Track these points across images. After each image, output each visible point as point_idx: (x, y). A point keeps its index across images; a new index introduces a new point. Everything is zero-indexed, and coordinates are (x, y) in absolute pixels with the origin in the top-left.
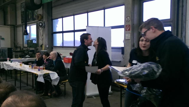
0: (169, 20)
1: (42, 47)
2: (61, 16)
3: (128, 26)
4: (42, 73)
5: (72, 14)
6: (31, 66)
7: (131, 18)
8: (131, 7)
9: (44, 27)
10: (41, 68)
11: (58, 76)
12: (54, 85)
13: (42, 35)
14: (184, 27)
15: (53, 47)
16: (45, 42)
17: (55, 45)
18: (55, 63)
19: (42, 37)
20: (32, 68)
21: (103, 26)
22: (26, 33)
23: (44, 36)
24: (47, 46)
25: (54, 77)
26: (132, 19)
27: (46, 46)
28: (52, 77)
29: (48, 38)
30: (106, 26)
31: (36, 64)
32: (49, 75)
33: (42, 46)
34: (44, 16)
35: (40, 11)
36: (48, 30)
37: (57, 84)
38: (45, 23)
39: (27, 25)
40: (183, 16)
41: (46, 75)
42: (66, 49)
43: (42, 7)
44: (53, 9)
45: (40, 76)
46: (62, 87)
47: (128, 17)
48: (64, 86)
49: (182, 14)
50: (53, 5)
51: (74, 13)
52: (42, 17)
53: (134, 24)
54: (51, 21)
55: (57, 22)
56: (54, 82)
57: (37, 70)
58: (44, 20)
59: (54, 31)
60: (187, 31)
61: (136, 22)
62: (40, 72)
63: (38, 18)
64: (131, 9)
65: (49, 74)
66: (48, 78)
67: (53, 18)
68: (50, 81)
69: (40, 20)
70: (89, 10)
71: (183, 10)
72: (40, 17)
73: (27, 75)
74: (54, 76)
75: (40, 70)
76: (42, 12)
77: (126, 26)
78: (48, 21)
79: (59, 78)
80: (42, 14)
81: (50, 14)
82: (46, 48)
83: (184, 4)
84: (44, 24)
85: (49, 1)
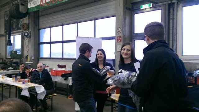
1: (27, 59)
2: (48, 26)
3: (119, 38)
4: (27, 87)
5: (61, 24)
6: (14, 79)
7: (123, 29)
8: (122, 19)
9: (30, 37)
10: (26, 81)
11: (45, 89)
12: (40, 99)
13: (27, 46)
14: (175, 39)
15: (39, 58)
16: (31, 53)
17: (41, 56)
18: (41, 75)
19: (27, 47)
20: (16, 81)
21: (94, 37)
22: (9, 43)
23: (30, 46)
24: (33, 58)
25: (40, 91)
26: (123, 31)
27: (31, 57)
28: (38, 91)
29: (34, 49)
30: (96, 37)
31: (20, 77)
32: (35, 89)
33: (27, 57)
34: (30, 26)
35: (25, 20)
36: (34, 40)
37: (43, 98)
38: (32, 33)
39: (11, 35)
40: (174, 29)
41: (31, 89)
42: (54, 61)
43: (28, 16)
44: (40, 18)
45: (25, 89)
46: (49, 102)
47: (120, 29)
48: (50, 100)
49: (173, 27)
50: (40, 14)
51: (63, 23)
52: (28, 27)
53: (125, 36)
54: (38, 31)
55: (44, 32)
56: (40, 96)
57: (22, 83)
58: (30, 30)
59: (40, 42)
60: (177, 44)
61: (127, 33)
62: (25, 86)
63: (23, 28)
64: (122, 21)
65: (34, 87)
66: (33, 92)
67: (40, 27)
68: (36, 95)
69: (25, 30)
70: (79, 20)
71: (174, 23)
72: (26, 26)
73: (10, 88)
74: (41, 89)
75: (25, 83)
76: (28, 21)
77: (117, 37)
78: (34, 31)
79: (46, 92)
80: (28, 23)
81: (37, 23)
82: (32, 60)
83: (175, 17)
84: (29, 34)
85: (36, 10)
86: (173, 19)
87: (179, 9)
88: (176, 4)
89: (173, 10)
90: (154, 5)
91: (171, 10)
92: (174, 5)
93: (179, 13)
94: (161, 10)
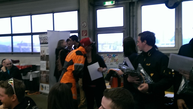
0: (123, 28)
5: (9, 15)
7: (88, 23)
40: (134, 24)
53: (90, 30)
77: (83, 31)
86: (133, 16)
87: (139, 8)
89: (133, 9)
90: (116, 3)
91: (131, 8)
92: (134, 4)
93: (139, 11)
94: (123, 7)
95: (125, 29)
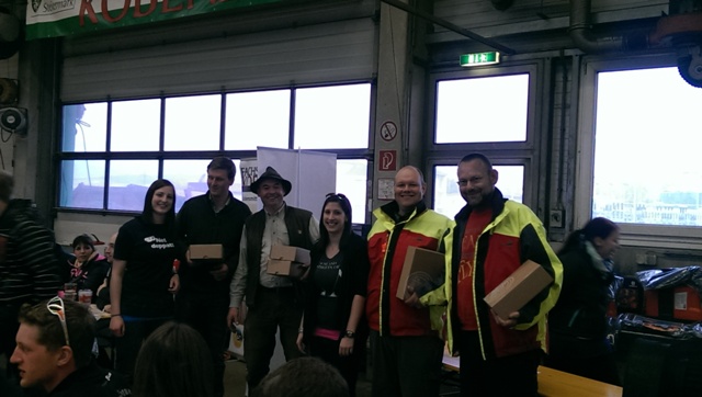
0: (524, 147)
2: (103, 93)
3: (389, 156)
7: (401, 127)
8: (401, 94)
9: (24, 132)
15: (57, 211)
16: (25, 190)
17: (64, 204)
23: (21, 164)
26: (401, 133)
34: (27, 89)
35: (8, 68)
38: (30, 115)
40: (567, 136)
49: (563, 130)
51: (163, 89)
52: (17, 92)
54: (55, 111)
55: (80, 115)
58: (26, 103)
59: (64, 151)
63: (1, 94)
67: (64, 98)
69: (8, 103)
70: (229, 84)
71: (567, 118)
72: (8, 90)
76: (15, 71)
77: (382, 153)
78: (39, 108)
80: (16, 77)
83: (572, 100)
84: (23, 121)
85: (60, 34)
86: (565, 107)
87: (586, 79)
88: (576, 60)
89: (566, 79)
90: (505, 58)
91: (560, 77)
92: (571, 63)
93: (585, 90)
94: (527, 76)
95: (532, 150)
